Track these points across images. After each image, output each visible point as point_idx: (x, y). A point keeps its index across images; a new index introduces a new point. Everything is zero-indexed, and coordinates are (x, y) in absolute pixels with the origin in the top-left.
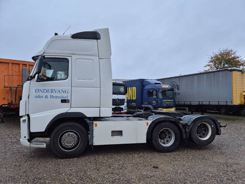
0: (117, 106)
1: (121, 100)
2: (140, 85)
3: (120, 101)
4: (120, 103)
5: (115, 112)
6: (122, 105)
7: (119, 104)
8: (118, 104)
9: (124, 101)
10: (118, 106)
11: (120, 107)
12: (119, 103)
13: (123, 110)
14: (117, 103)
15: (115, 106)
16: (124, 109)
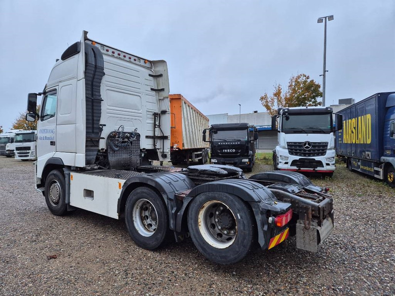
0: (305, 156)
1: (317, 144)
2: (377, 108)
3: (313, 146)
4: (314, 150)
5: (302, 169)
6: (318, 155)
7: (312, 152)
8: (307, 152)
9: (327, 146)
10: (309, 156)
11: (314, 159)
12: (309, 151)
13: (323, 167)
14: (305, 150)
15: (300, 155)
16: (324, 165)
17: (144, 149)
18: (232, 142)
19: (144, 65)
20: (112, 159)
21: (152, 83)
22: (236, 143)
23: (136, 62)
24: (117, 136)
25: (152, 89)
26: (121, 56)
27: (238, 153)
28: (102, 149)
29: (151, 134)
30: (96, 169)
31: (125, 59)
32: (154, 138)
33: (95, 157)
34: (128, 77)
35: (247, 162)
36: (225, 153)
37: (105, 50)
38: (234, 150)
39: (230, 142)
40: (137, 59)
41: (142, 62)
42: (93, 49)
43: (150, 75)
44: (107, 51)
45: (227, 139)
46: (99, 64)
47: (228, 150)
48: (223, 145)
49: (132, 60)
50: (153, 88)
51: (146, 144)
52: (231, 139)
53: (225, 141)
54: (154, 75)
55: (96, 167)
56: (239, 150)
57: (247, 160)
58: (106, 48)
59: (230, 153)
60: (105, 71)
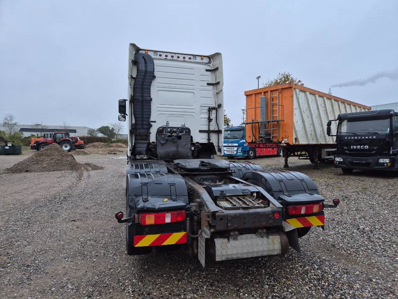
17: (197, 143)
18: (365, 136)
19: (201, 61)
20: (161, 151)
21: (210, 78)
22: (370, 137)
23: (192, 60)
24: (164, 131)
25: (208, 84)
26: (175, 58)
27: (374, 150)
28: (153, 142)
29: (206, 128)
30: (145, 159)
31: (179, 59)
32: (209, 132)
33: (145, 149)
34: (180, 76)
35: (387, 163)
36: (354, 150)
37: (158, 56)
38: (367, 147)
39: (361, 136)
40: (191, 57)
41: (198, 59)
42: (143, 57)
43: (207, 70)
44: (160, 55)
45: (358, 132)
46: (149, 70)
47: (358, 147)
48: (351, 139)
49: (187, 59)
50: (210, 82)
51: (200, 138)
52: (363, 133)
53: (355, 135)
54: (213, 69)
55: (145, 157)
56: (375, 146)
57: (387, 161)
58: (159, 53)
59: (361, 150)
60: (156, 74)
